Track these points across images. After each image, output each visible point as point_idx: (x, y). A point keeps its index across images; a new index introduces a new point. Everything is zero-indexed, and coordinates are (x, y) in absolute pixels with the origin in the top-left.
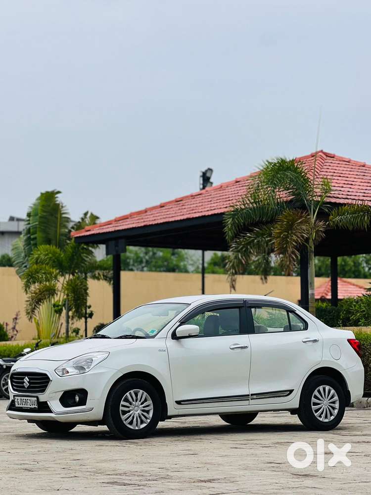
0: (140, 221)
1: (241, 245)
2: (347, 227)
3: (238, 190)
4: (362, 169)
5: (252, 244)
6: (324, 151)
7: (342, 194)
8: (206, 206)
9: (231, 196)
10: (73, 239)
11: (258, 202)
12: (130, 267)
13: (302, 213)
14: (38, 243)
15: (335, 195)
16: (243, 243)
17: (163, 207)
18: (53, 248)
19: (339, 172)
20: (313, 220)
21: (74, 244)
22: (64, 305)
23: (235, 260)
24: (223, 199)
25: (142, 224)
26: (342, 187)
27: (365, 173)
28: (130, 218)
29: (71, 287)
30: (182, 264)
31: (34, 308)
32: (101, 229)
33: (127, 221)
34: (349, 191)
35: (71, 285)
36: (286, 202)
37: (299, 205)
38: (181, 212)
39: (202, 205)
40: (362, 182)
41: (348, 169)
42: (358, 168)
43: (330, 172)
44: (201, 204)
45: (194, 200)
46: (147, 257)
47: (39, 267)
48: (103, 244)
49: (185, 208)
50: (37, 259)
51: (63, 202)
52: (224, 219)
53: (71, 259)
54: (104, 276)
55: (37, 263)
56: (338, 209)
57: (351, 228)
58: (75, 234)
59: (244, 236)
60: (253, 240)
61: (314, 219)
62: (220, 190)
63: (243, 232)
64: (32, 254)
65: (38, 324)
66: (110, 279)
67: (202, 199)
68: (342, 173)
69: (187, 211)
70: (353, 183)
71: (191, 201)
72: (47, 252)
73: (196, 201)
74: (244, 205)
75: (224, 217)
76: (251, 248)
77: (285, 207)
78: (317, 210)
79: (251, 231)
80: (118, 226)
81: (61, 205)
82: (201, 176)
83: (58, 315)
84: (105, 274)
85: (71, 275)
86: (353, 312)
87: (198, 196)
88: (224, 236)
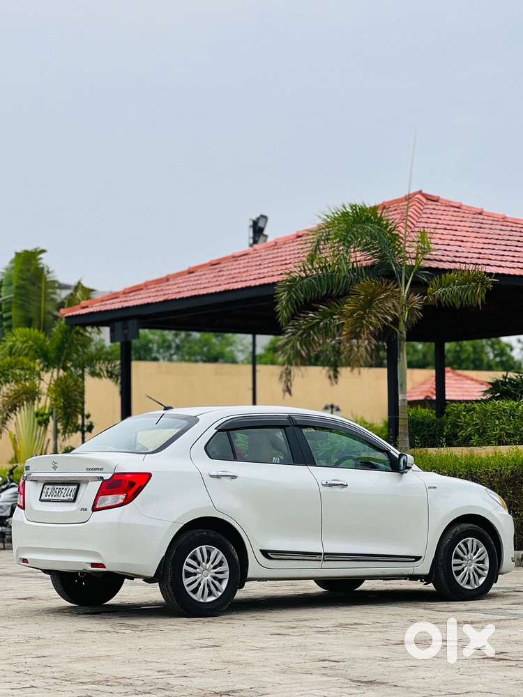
0: (159, 293)
1: (299, 330)
2: (453, 303)
3: (298, 249)
4: (477, 218)
5: (316, 328)
6: (424, 192)
7: (448, 256)
8: (253, 273)
9: (288, 257)
10: (64, 319)
11: (325, 267)
12: (154, 355)
13: (388, 284)
14: (13, 325)
15: (437, 258)
16: (303, 327)
17: (192, 272)
18: (35, 332)
19: (444, 222)
20: (404, 294)
21: (65, 326)
22: (51, 414)
23: (292, 352)
24: (277, 261)
25: (162, 299)
26: (449, 245)
27: (482, 223)
28: (144, 289)
29: (59, 389)
30: (228, 349)
31: (6, 419)
32: (103, 305)
33: (140, 294)
34: (457, 251)
35: (59, 386)
36: (365, 267)
37: (384, 272)
38: (217, 281)
39: (247, 271)
40: (477, 237)
41: (458, 219)
42: (473, 216)
43: (431, 223)
44: (245, 269)
45: (237, 262)
46: (177, 341)
47: (13, 361)
48: (107, 325)
49: (222, 276)
50: (11, 348)
51: (49, 266)
52: (276, 292)
53: (60, 348)
54: (107, 371)
55: (10, 354)
56: (441, 277)
57: (458, 305)
58: (66, 312)
59: (304, 317)
60: (318, 323)
61: (406, 293)
62: (274, 249)
63: (303, 311)
64: (4, 341)
65: (15, 439)
66: (117, 376)
67: (248, 262)
68: (449, 225)
69: (226, 279)
70: (465, 239)
71: (232, 265)
72: (25, 338)
73: (240, 264)
74: (305, 271)
75: (275, 290)
76: (316, 334)
77: (364, 275)
78: (411, 278)
79: (315, 310)
80: (127, 301)
81: (46, 269)
82: (250, 227)
83: (43, 428)
84: (110, 369)
85: (61, 371)
86: (462, 426)
87: (243, 258)
88: (277, 317)
